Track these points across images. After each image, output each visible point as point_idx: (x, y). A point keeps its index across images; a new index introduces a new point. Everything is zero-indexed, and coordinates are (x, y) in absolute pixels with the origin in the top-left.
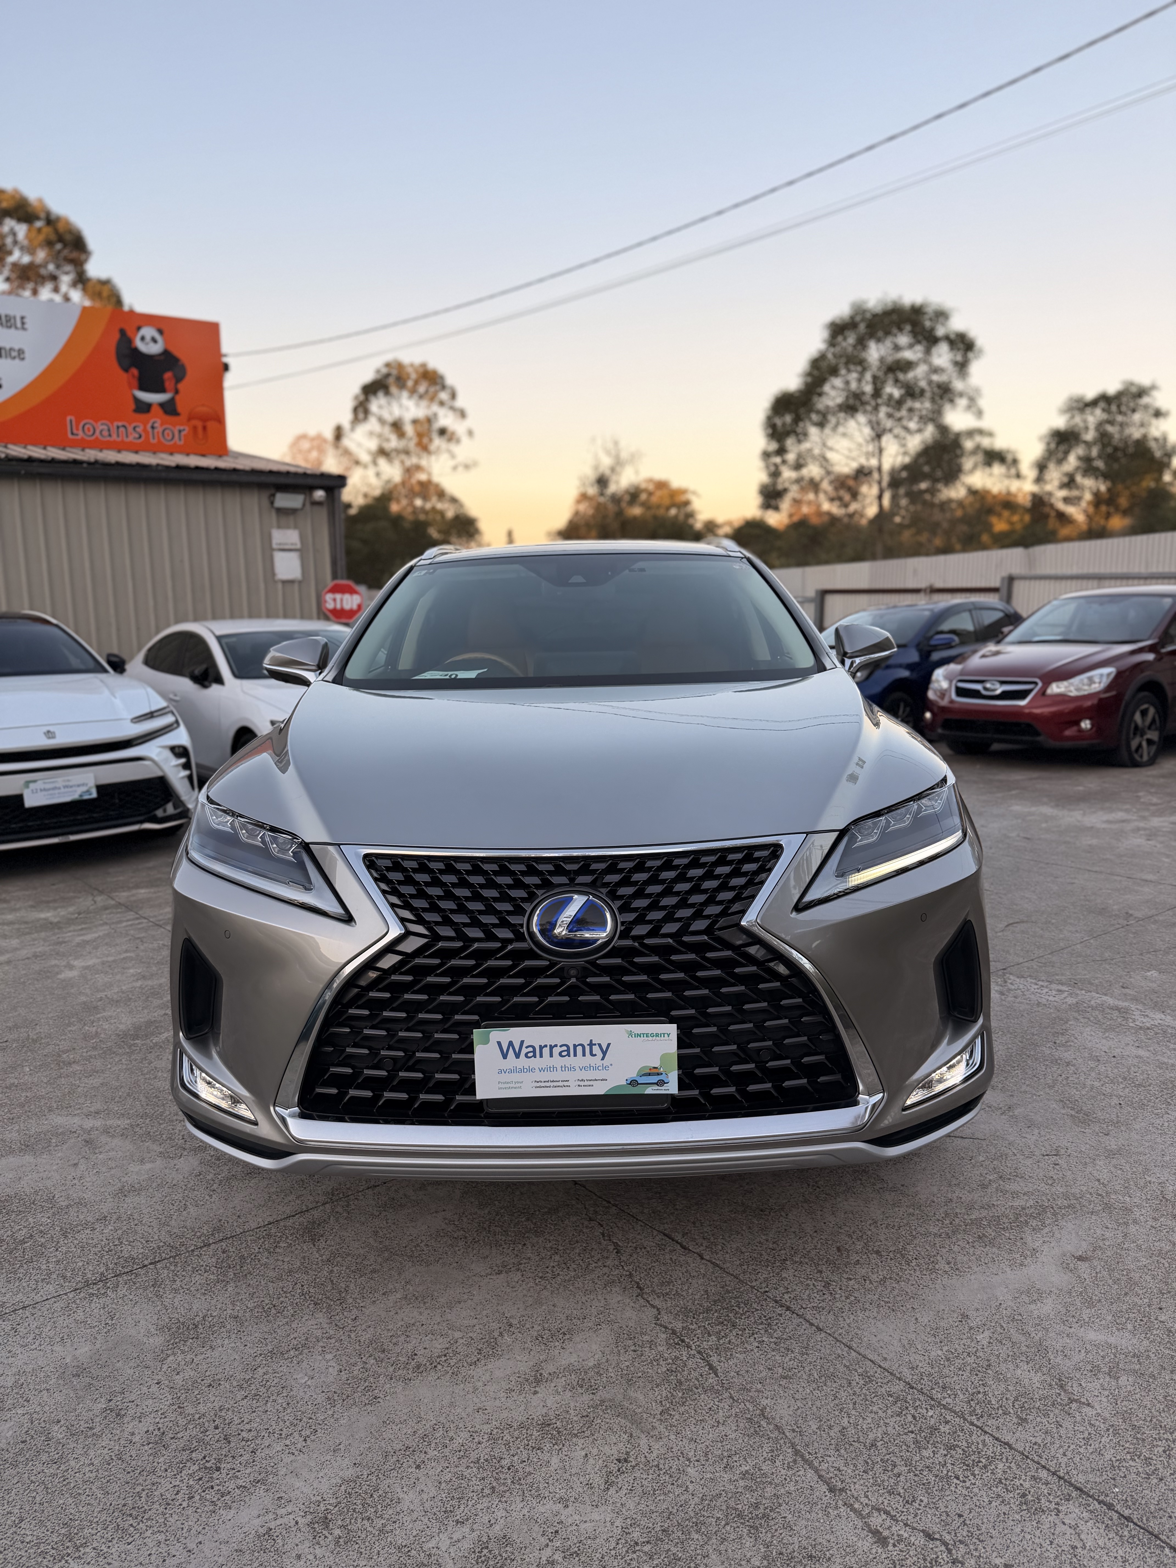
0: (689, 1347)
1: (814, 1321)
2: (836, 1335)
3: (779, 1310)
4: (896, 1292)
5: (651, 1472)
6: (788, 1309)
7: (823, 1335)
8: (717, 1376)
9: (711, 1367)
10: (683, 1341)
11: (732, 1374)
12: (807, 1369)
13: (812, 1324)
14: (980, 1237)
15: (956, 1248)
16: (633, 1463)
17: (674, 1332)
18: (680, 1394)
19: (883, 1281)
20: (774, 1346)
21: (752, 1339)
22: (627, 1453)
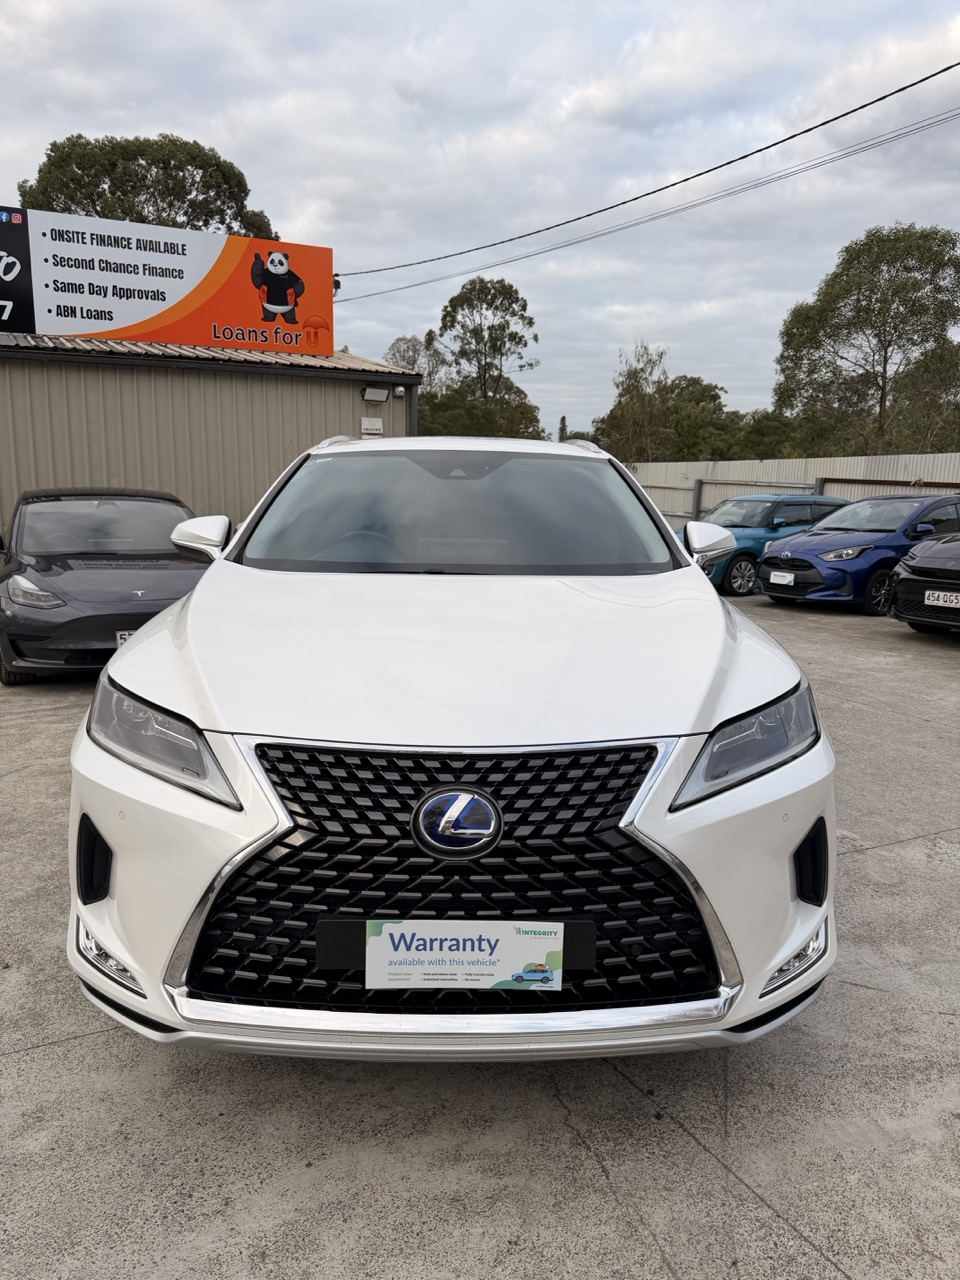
0: (589, 1149)
1: (702, 1141)
2: (719, 1157)
3: (672, 1126)
4: (780, 1125)
5: (535, 1257)
6: (682, 1126)
7: (708, 1154)
8: (608, 1178)
9: (604, 1170)
10: (584, 1142)
11: (622, 1179)
12: (688, 1184)
13: (700, 1144)
14: (866, 1083)
15: (843, 1091)
16: (521, 1247)
17: (579, 1134)
18: (573, 1191)
19: (771, 1112)
20: (661, 1158)
21: (645, 1150)
22: (518, 1237)
